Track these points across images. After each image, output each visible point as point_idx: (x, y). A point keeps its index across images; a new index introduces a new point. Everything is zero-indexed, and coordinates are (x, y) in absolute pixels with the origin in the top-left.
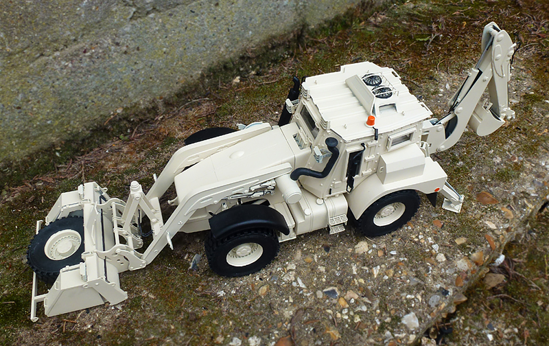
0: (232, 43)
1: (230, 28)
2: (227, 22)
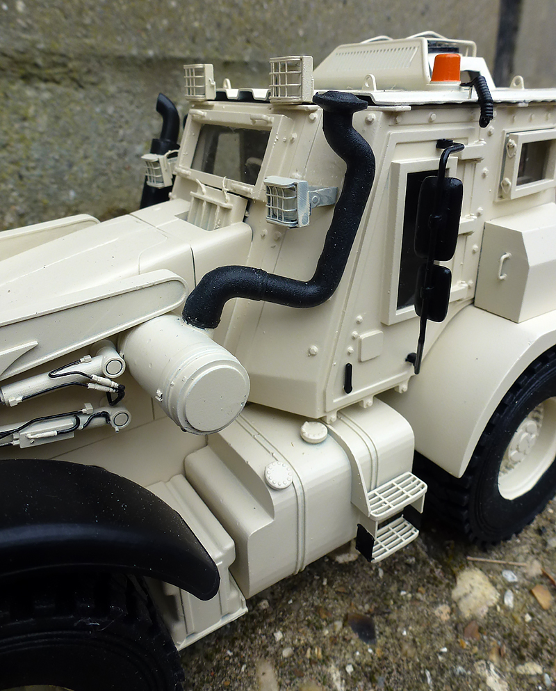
0: (32, 209)
1: (24, 172)
2: (14, 157)
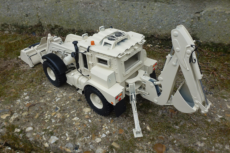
0: (150, 27)
1: (150, 20)
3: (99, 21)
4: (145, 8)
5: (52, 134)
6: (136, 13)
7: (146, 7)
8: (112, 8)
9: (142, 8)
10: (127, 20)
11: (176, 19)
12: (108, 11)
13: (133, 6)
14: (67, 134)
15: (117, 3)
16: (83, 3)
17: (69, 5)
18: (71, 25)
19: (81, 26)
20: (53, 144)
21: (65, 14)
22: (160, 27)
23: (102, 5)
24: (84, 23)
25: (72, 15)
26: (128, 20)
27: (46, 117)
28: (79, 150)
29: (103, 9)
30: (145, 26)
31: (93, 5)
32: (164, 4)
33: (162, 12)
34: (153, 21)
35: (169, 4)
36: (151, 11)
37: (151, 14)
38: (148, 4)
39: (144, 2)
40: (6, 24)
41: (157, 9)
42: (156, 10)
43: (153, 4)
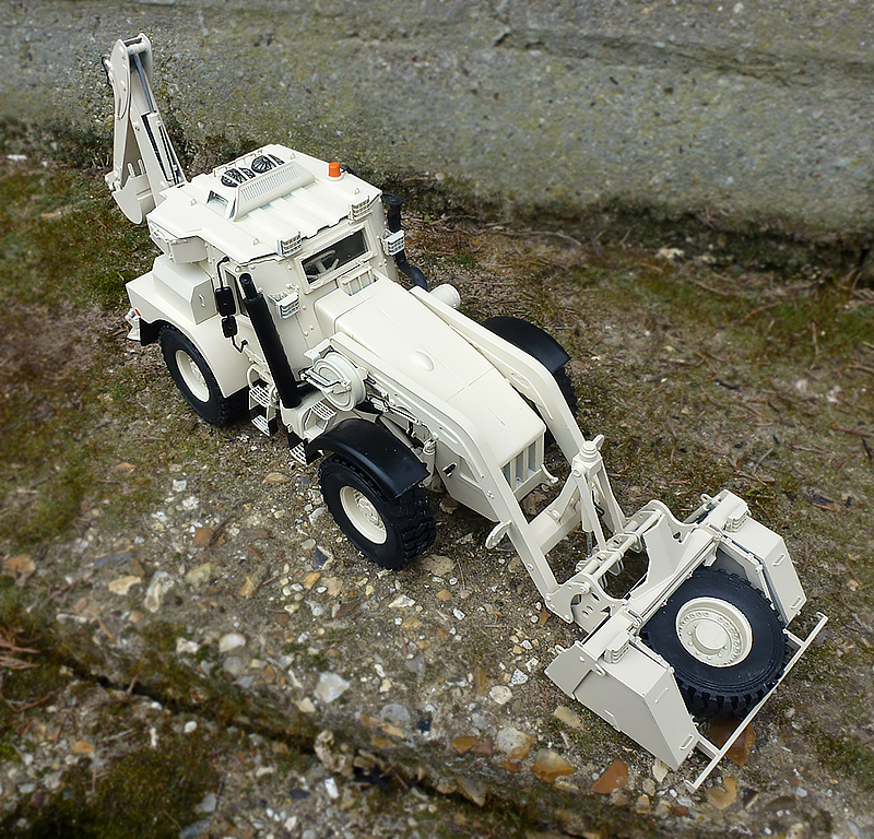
1: (686, 148)
3: (449, 138)
4: (668, 97)
5: (321, 664)
6: (626, 115)
7: (675, 91)
8: (519, 84)
9: (658, 94)
10: (579, 139)
11: (805, 151)
12: (496, 96)
13: (616, 83)
14: (378, 667)
15: (542, 64)
16: (380, 55)
17: (316, 58)
18: (316, 143)
19: (364, 151)
20: (333, 703)
21: (293, 95)
22: (731, 179)
23: (469, 69)
24: (381, 142)
25: (324, 101)
26: (586, 141)
27: (286, 592)
28: (433, 730)
29: (475, 85)
30: (660, 170)
31: (427, 64)
32: (758, 84)
33: (745, 115)
34: (700, 151)
35: (786, 85)
36: (695, 108)
37: (694, 121)
38: (685, 78)
39: (668, 70)
40: (15, 123)
41: (726, 105)
42: (721, 108)
43: (708, 80)
